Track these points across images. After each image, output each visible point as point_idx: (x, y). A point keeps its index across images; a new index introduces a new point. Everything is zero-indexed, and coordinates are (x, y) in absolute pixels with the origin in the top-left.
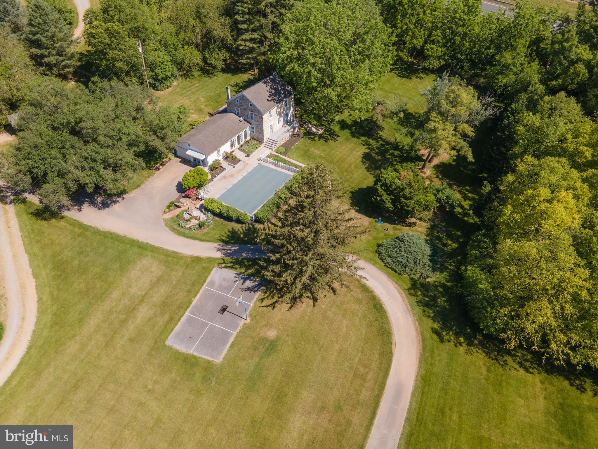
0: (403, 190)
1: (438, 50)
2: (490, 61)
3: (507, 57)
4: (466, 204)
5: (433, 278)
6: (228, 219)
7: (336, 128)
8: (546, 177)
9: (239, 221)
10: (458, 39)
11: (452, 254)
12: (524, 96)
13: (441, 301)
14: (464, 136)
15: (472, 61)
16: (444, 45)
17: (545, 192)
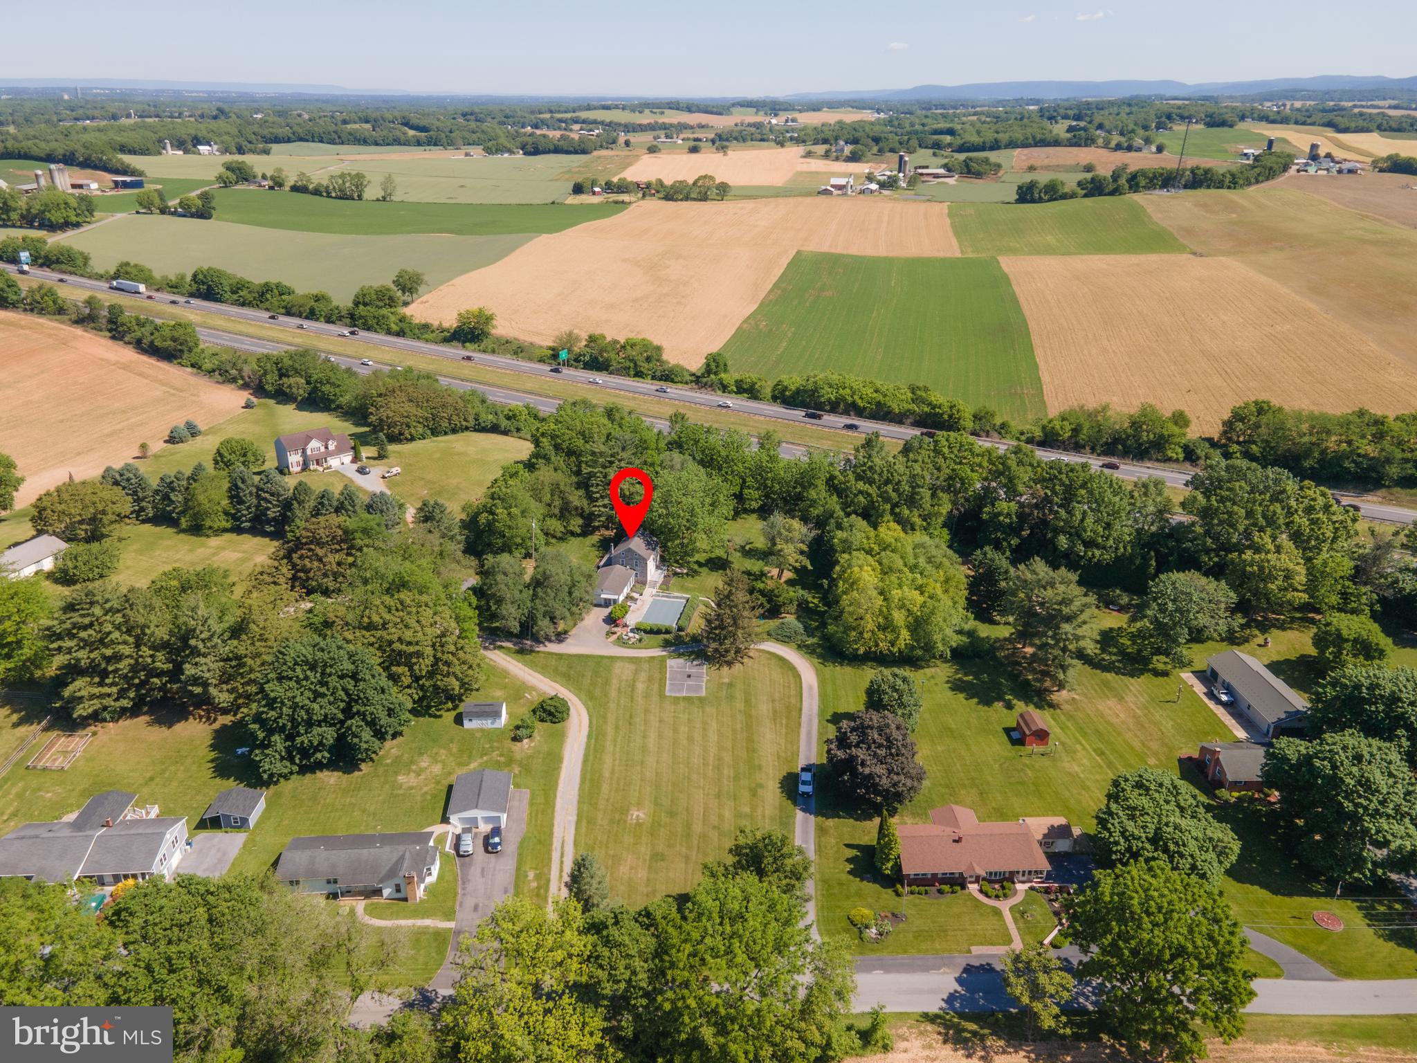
0: (773, 591)
1: (756, 494)
2: (799, 497)
3: (813, 494)
4: (816, 601)
5: (810, 641)
6: (659, 632)
7: (696, 567)
8: (854, 562)
9: (668, 632)
10: (769, 483)
11: (817, 628)
12: (832, 521)
13: (818, 650)
14: (802, 553)
15: (784, 499)
16: (758, 489)
17: (856, 569)
